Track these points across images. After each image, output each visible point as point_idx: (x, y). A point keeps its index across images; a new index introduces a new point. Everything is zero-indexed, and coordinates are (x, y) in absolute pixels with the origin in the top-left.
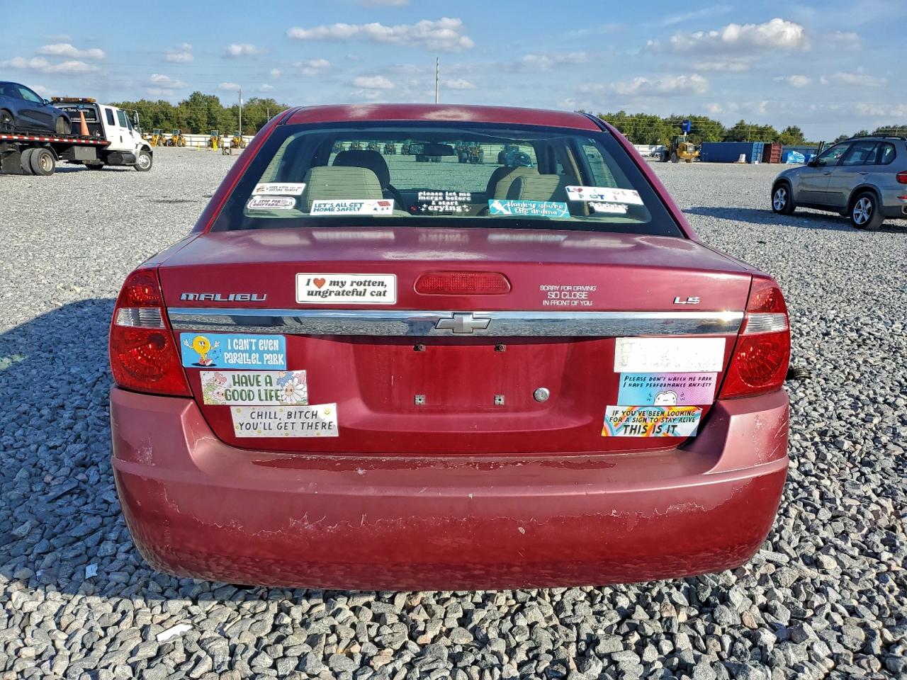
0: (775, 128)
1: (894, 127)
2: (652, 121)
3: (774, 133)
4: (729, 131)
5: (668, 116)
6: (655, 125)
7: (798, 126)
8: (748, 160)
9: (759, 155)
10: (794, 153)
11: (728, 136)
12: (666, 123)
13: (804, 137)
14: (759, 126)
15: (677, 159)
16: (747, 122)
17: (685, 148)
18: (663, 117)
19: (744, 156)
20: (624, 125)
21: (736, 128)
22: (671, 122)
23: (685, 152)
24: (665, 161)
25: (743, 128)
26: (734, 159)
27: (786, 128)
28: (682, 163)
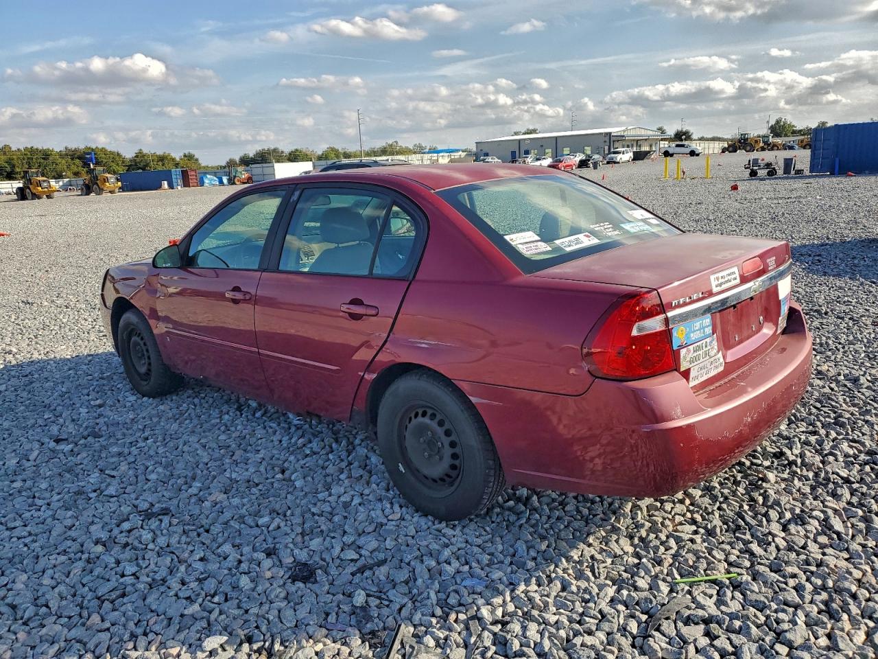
0: (173, 155)
1: (268, 150)
2: (46, 155)
3: (173, 160)
4: (131, 161)
5: (62, 149)
6: (51, 158)
7: (192, 152)
8: (171, 186)
9: (179, 181)
10: (208, 176)
11: (131, 165)
12: (61, 155)
13: (200, 162)
14: (158, 154)
15: (100, 191)
16: (145, 151)
17: (106, 180)
18: (57, 149)
19: (166, 182)
20: (13, 159)
21: (137, 156)
22: (67, 155)
23: (107, 184)
24: (88, 194)
25: (144, 156)
26: (159, 187)
27: (182, 154)
28: (106, 195)
